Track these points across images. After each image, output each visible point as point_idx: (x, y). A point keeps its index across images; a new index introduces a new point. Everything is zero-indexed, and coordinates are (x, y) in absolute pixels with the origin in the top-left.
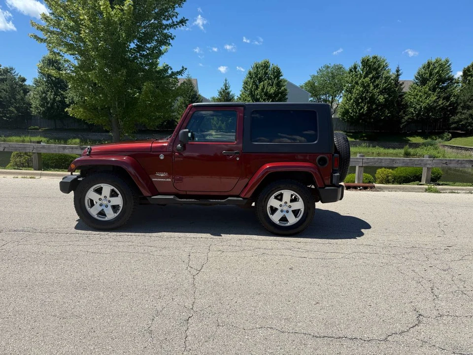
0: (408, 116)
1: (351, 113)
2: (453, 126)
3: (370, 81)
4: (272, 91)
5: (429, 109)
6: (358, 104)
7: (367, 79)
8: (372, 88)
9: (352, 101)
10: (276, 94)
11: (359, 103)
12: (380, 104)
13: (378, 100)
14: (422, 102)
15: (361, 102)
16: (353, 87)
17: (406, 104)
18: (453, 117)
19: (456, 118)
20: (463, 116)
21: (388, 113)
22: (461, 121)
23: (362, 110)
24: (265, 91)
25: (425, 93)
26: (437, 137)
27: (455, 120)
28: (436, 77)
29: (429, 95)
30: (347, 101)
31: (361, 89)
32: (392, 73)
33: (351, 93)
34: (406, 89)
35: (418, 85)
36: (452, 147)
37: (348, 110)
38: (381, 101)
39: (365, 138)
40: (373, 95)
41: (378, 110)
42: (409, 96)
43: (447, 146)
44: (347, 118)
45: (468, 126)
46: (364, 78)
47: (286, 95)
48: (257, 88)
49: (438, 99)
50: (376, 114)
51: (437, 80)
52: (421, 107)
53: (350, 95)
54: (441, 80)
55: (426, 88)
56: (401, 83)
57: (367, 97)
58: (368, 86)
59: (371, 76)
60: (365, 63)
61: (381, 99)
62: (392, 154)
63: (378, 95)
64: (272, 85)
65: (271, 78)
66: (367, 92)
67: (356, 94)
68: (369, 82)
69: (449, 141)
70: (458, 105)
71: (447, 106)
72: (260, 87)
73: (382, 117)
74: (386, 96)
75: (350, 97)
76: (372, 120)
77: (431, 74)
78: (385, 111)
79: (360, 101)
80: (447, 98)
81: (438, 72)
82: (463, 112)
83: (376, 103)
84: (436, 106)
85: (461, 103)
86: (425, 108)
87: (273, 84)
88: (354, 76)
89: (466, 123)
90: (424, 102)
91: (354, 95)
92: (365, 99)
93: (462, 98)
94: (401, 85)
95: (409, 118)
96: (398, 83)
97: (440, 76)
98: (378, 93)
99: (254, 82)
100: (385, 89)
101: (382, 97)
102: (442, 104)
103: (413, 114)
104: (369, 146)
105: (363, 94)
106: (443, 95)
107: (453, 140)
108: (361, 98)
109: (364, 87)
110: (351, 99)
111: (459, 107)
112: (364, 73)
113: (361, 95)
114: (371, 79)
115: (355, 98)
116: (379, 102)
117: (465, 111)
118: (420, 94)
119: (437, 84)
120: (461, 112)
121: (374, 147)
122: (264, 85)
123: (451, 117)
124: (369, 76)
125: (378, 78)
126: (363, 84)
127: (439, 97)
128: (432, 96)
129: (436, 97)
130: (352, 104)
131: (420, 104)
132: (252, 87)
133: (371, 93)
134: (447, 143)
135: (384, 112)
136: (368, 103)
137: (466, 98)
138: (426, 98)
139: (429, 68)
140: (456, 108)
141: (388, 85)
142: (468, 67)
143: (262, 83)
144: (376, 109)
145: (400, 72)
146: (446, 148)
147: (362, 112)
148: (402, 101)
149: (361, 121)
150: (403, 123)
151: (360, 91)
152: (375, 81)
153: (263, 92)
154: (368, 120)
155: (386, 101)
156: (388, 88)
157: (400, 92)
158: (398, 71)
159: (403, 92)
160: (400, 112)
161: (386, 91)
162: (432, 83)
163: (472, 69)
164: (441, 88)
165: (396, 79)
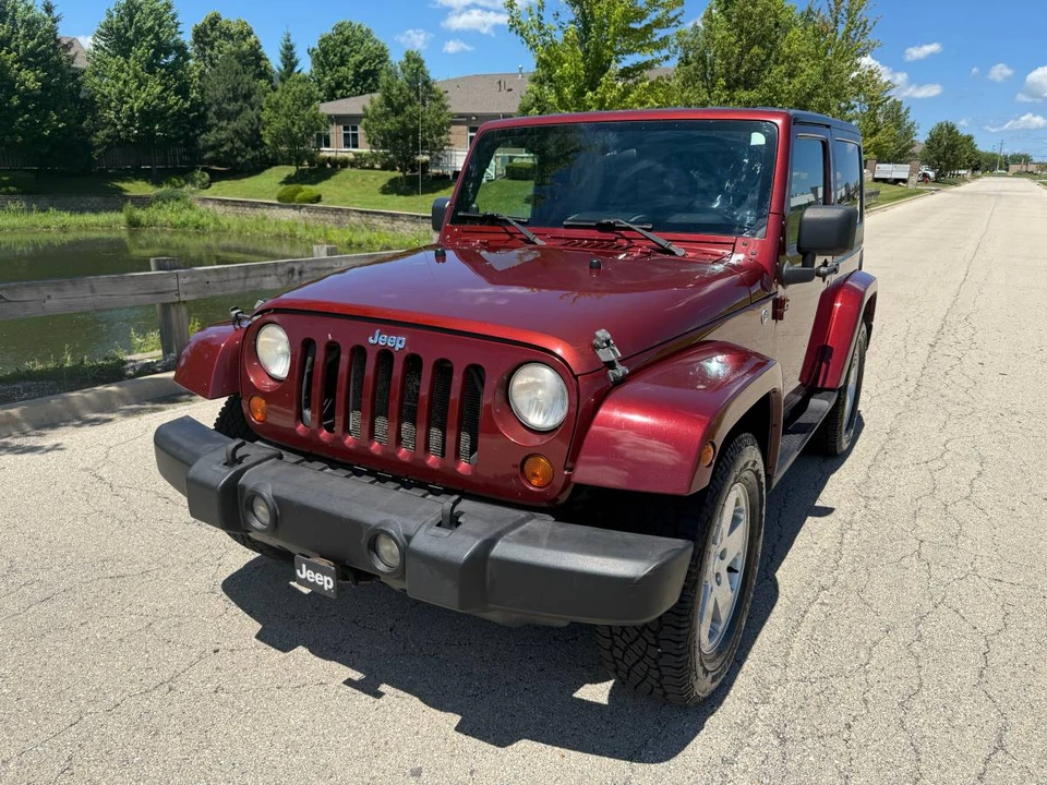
0: (105, 131)
2: (208, 155)
5: (149, 115)
12: (27, 96)
13: (23, 84)
14: (129, 96)
17: (93, 97)
18: (203, 136)
19: (211, 137)
20: (224, 135)
21: (59, 121)
22: (222, 146)
26: (183, 182)
27: (210, 143)
28: (150, 40)
29: (142, 84)
32: (39, 11)
34: (81, 63)
35: (108, 54)
36: (224, 202)
38: (30, 85)
39: (12, 189)
40: (4, 67)
41: (28, 111)
42: (94, 79)
43: (211, 199)
45: (236, 156)
49: (164, 91)
50: (25, 121)
51: (152, 47)
52: (131, 109)
54: (161, 49)
55: (134, 64)
56: (65, 42)
61: (30, 79)
62: (97, 225)
63: (19, 70)
69: (207, 188)
70: (207, 109)
71: (186, 109)
73: (44, 130)
74: (40, 74)
77: (139, 32)
78: (47, 115)
80: (183, 91)
81: (151, 29)
82: (220, 124)
83: (15, 92)
84: (165, 109)
85: (210, 104)
86: (141, 110)
89: (232, 149)
90: (137, 98)
94: (67, 47)
95: (108, 136)
96: (58, 41)
97: (157, 37)
100: (32, 53)
101: (31, 76)
102: (176, 104)
103: (115, 125)
104: (30, 210)
106: (174, 84)
107: (215, 186)
111: (210, 114)
116: (27, 90)
117: (224, 123)
118: (123, 75)
119: (156, 56)
120: (216, 125)
121: (44, 210)
123: (199, 135)
127: (167, 89)
128: (150, 83)
129: (159, 89)
131: (126, 102)
134: (206, 193)
135: (45, 118)
137: (219, 94)
138: (138, 88)
140: (203, 117)
141: (39, 44)
142: (204, 25)
144: (23, 107)
145: (56, 13)
146: (210, 205)
148: (79, 90)
150: (99, 147)
154: (7, 138)
155: (45, 87)
156: (40, 54)
157: (69, 67)
158: (49, 9)
159: (76, 69)
160: (84, 118)
161: (31, 60)
162: (141, 51)
163: (212, 30)
164: (166, 66)
165: (52, 32)
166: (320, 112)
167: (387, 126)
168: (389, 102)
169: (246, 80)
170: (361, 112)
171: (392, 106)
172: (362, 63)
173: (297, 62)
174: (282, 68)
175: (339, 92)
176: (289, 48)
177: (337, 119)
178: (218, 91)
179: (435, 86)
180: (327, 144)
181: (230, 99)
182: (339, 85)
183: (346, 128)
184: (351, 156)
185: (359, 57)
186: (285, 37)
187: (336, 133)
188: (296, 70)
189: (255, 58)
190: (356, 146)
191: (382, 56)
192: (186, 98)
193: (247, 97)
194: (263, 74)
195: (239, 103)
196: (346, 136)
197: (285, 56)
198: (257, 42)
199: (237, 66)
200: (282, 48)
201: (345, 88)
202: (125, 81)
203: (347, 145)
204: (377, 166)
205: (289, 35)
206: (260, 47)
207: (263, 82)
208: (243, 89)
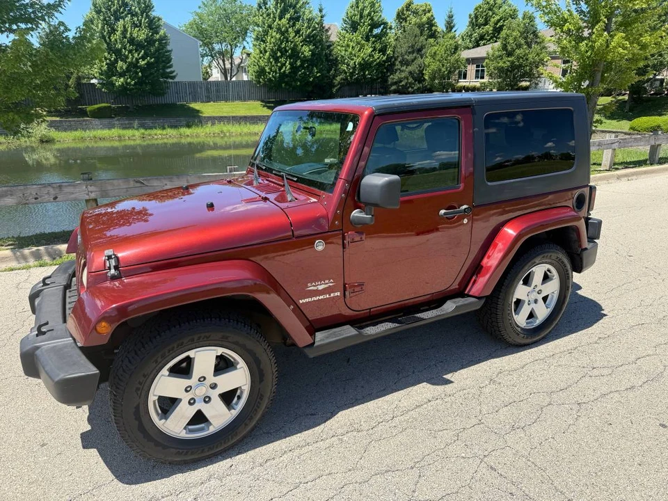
0: (341, 76)
1: (269, 73)
2: (394, 87)
3: (288, 23)
4: (142, 37)
5: (365, 66)
6: (276, 60)
7: (284, 21)
8: (292, 35)
9: (268, 54)
10: (150, 41)
11: (278, 58)
12: (304, 60)
13: (303, 53)
14: (355, 56)
15: (281, 57)
16: (266, 33)
17: (336, 58)
18: (392, 76)
19: (395, 77)
20: (403, 75)
21: (317, 73)
22: (401, 81)
23: (284, 69)
24: (128, 36)
25: (358, 43)
27: (395, 80)
28: (368, 22)
29: (363, 46)
30: (261, 55)
31: (278, 36)
32: (316, 13)
33: (264, 41)
34: (334, 38)
35: (347, 32)
37: (264, 68)
38: (306, 54)
40: (296, 45)
41: (304, 68)
42: (339, 48)
44: (264, 80)
45: (409, 88)
46: (280, 19)
47: (168, 44)
48: (113, 31)
49: (373, 51)
50: (302, 74)
51: (369, 25)
52: (355, 63)
53: (263, 46)
54: (374, 25)
55: (357, 36)
56: (326, 28)
57: (288, 48)
58: (287, 31)
59: (288, 16)
61: (306, 51)
62: (329, 131)
63: (302, 46)
64: (140, 26)
65: (137, 13)
66: (287, 42)
67: (272, 45)
68: (288, 26)
70: (396, 60)
71: (384, 61)
72: (119, 29)
73: (310, 78)
74: (311, 47)
75: (264, 49)
76: (299, 83)
77: (361, 17)
78: (312, 69)
79: (279, 54)
80: (383, 51)
81: (369, 14)
82: (402, 69)
83: (299, 58)
84: (372, 62)
85: (398, 57)
86: (360, 64)
87: (141, 24)
88: (265, 15)
89: (406, 84)
90: (359, 56)
91: (269, 46)
92: (284, 51)
93: (399, 50)
94: (327, 31)
95: (342, 79)
96: (323, 28)
97: (372, 19)
98: (301, 42)
99: (105, 19)
100: (308, 36)
101: (307, 49)
102: (378, 58)
103: (346, 73)
105: (281, 44)
106: (378, 46)
108: (280, 49)
109: (282, 33)
110: (266, 52)
111: (397, 63)
112: (279, 11)
113: (279, 46)
114: (289, 20)
115: (272, 50)
116: (305, 57)
117: (404, 68)
118: (351, 44)
119: (371, 31)
120: (399, 69)
122: (124, 27)
123: (389, 76)
124: (286, 16)
125: (297, 19)
126: (279, 30)
127: (375, 49)
128: (366, 47)
129: (371, 49)
130: (269, 59)
131: (353, 59)
132: (103, 28)
133: (292, 42)
135: (311, 72)
136: (290, 57)
137: (403, 50)
138: (359, 51)
139: (358, 7)
140: (394, 64)
141: (313, 31)
142: (402, 9)
143: (121, 21)
144: (302, 66)
145: (324, 13)
147: (284, 71)
148: (330, 54)
149: (283, 85)
150: (336, 86)
151: (276, 39)
152: (294, 25)
153: (125, 38)
154: (293, 84)
155: (313, 55)
156: (313, 36)
157: (327, 41)
158: (321, 11)
159: (331, 42)
160: (331, 70)
161: (310, 39)
162: (364, 29)
163: (407, 10)
164: (375, 36)
165: (321, 24)
166: (461, 57)
167: (501, 64)
168: (504, 47)
169: (421, 40)
170: (485, 55)
171: (506, 50)
172: (499, 21)
173: (454, 26)
174: (445, 30)
175: (482, 42)
176: (451, 17)
177: (470, 61)
178: (403, 49)
179: (539, 34)
180: (465, 77)
181: (410, 53)
182: (482, 38)
183: (478, 66)
184: (478, 85)
185: (497, 18)
186: (449, 10)
187: (472, 69)
188: (453, 30)
189: (431, 23)
190: (482, 78)
191: (513, 16)
192: (384, 55)
193: (419, 50)
194: (433, 35)
195: (414, 55)
196: (477, 71)
197: (448, 22)
198: (432, 16)
199: (417, 31)
200: (446, 18)
201: (486, 39)
202: (353, 47)
203: (477, 77)
204: (495, 90)
205: (451, 9)
206: (434, 18)
207: (432, 40)
208: (417, 46)
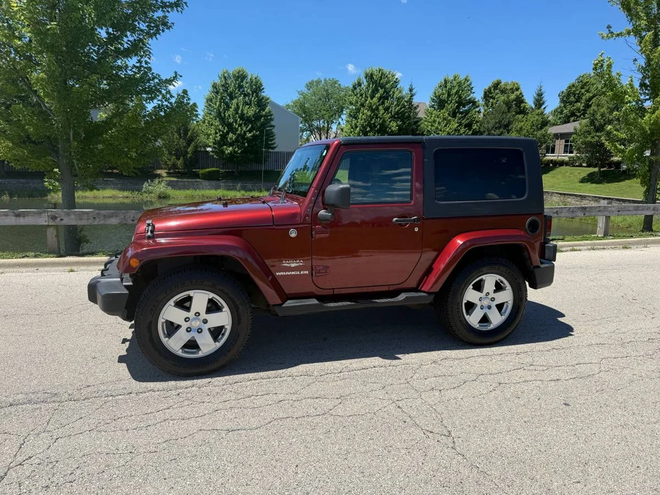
3: (379, 102)
4: (251, 113)
7: (375, 100)
8: (382, 112)
9: (358, 129)
10: (257, 117)
11: (367, 132)
12: (392, 134)
13: (390, 128)
14: (441, 130)
15: (369, 131)
16: (358, 110)
17: (422, 133)
24: (240, 112)
25: (444, 119)
28: (456, 98)
29: (449, 122)
30: (352, 130)
31: (369, 113)
32: (405, 92)
33: (356, 118)
34: (421, 115)
35: (435, 109)
38: (393, 129)
40: (384, 121)
42: (426, 123)
46: (372, 99)
47: (272, 120)
48: (228, 107)
49: (459, 126)
51: (456, 102)
53: (354, 121)
54: (461, 103)
55: (445, 113)
56: (415, 106)
57: (377, 124)
58: (377, 109)
59: (378, 95)
60: (370, 77)
61: (394, 126)
63: (390, 122)
64: (250, 104)
65: (249, 94)
66: (377, 118)
67: (363, 121)
68: (378, 104)
72: (233, 107)
74: (399, 123)
75: (355, 124)
77: (449, 95)
79: (368, 129)
80: (469, 126)
81: (457, 92)
83: (387, 132)
85: (484, 131)
87: (251, 102)
88: (358, 95)
90: (444, 131)
91: (360, 122)
92: (372, 127)
93: (486, 126)
94: (416, 108)
96: (412, 106)
97: (460, 97)
98: (389, 118)
99: (222, 98)
100: (397, 113)
101: (395, 124)
105: (371, 120)
106: (464, 122)
108: (369, 125)
109: (373, 111)
110: (356, 127)
112: (370, 91)
113: (369, 122)
114: (380, 99)
115: (362, 125)
116: (392, 131)
118: (438, 120)
119: (458, 107)
122: (237, 105)
124: (377, 96)
125: (387, 98)
126: (370, 107)
127: (460, 124)
128: (452, 123)
129: (457, 125)
130: (359, 133)
132: (220, 106)
133: (381, 119)
136: (379, 131)
137: (490, 126)
138: (445, 126)
139: (446, 87)
141: (401, 108)
142: (490, 89)
143: (235, 101)
145: (414, 91)
148: (417, 129)
151: (367, 115)
152: (383, 103)
153: (237, 113)
155: (400, 129)
156: (401, 113)
157: (415, 118)
158: (411, 90)
159: (418, 118)
161: (398, 116)
162: (451, 106)
163: (494, 89)
164: (461, 113)
165: (410, 101)
166: (548, 132)
167: (589, 139)
168: (592, 123)
169: (508, 116)
170: (572, 131)
171: (595, 126)
173: (543, 103)
174: (533, 106)
176: (540, 95)
177: (557, 136)
178: (490, 124)
180: (553, 152)
181: (496, 128)
182: (573, 114)
183: (567, 141)
184: (566, 159)
186: (538, 88)
187: (560, 144)
188: (543, 107)
189: (519, 100)
190: (571, 152)
192: (470, 129)
193: (506, 126)
194: (523, 112)
195: (501, 130)
196: (566, 146)
197: (537, 100)
198: (521, 93)
199: (504, 108)
200: (535, 95)
202: (439, 123)
203: (565, 151)
204: (584, 165)
205: (541, 87)
206: (523, 96)
207: (520, 116)
208: (505, 122)
